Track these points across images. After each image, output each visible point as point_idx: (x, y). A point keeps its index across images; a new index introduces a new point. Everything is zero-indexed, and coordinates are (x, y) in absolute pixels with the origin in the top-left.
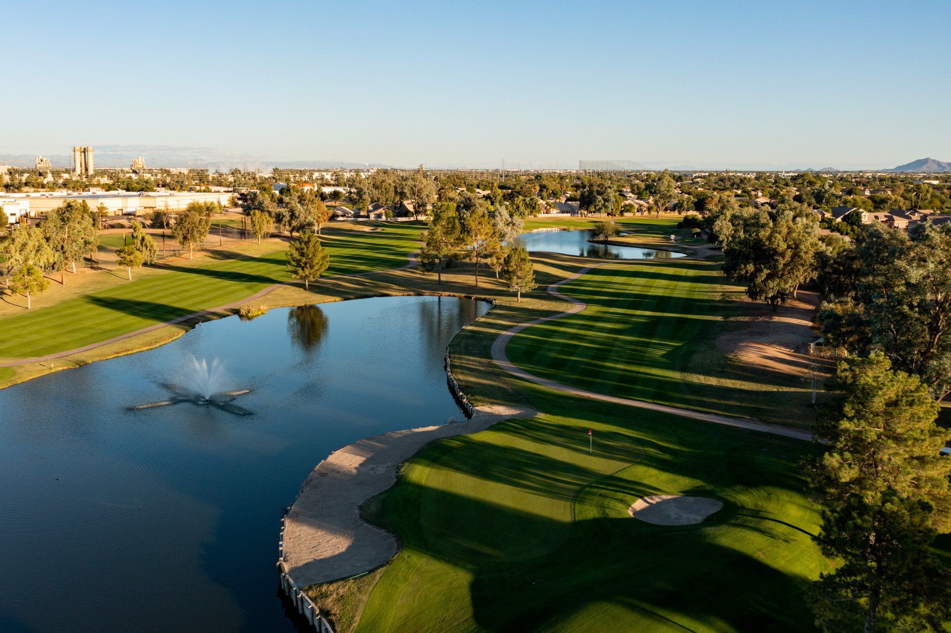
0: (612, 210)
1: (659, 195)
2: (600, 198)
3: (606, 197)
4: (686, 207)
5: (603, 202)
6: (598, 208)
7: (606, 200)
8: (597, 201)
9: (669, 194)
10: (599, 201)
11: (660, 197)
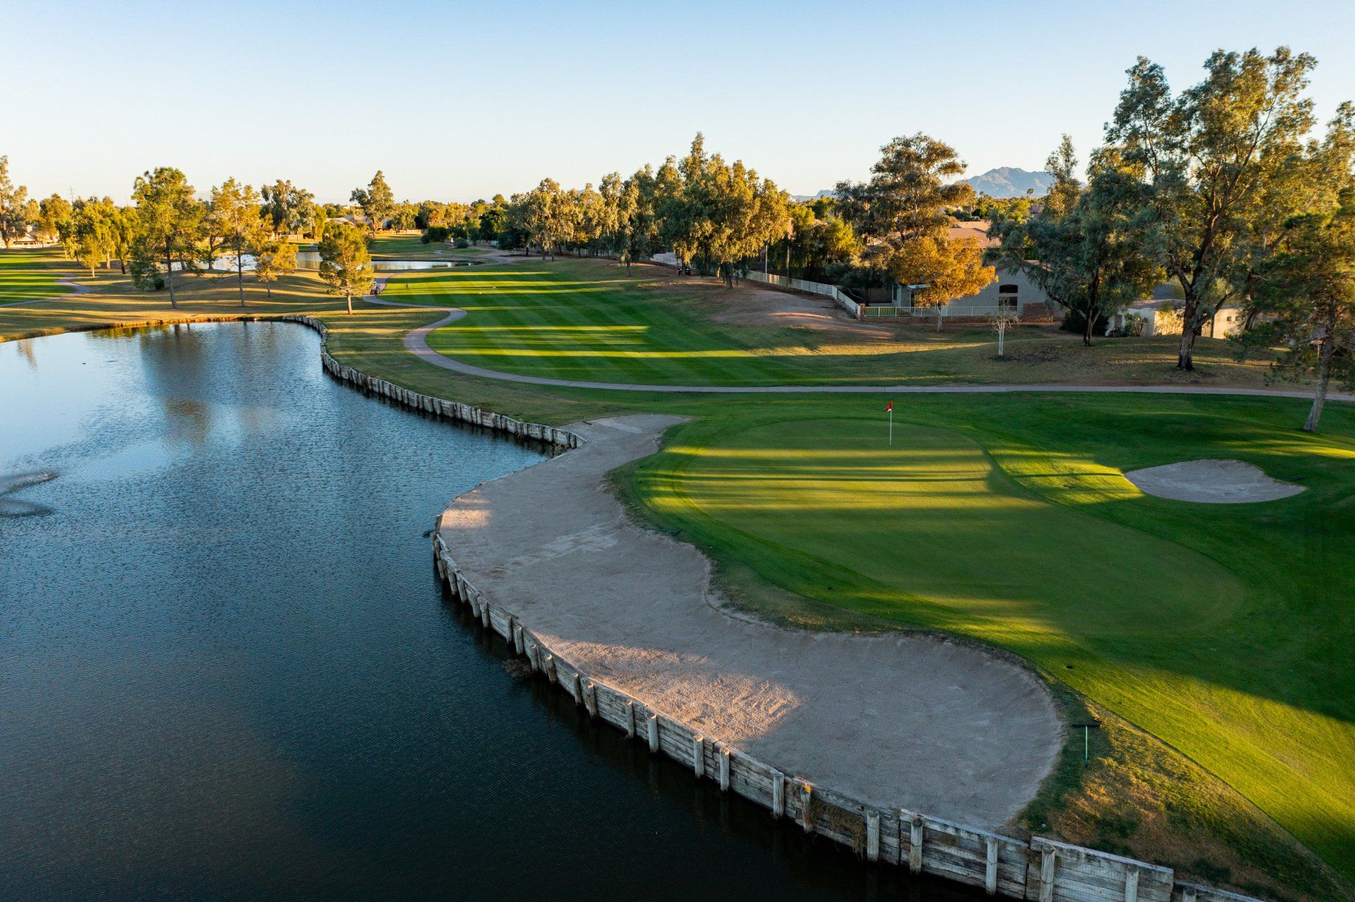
0: (313, 228)
1: (374, 206)
2: (294, 211)
3: (303, 210)
4: (405, 224)
5: (299, 217)
6: (292, 226)
7: (303, 215)
8: (291, 216)
9: (387, 205)
10: (294, 217)
11: (376, 209)
